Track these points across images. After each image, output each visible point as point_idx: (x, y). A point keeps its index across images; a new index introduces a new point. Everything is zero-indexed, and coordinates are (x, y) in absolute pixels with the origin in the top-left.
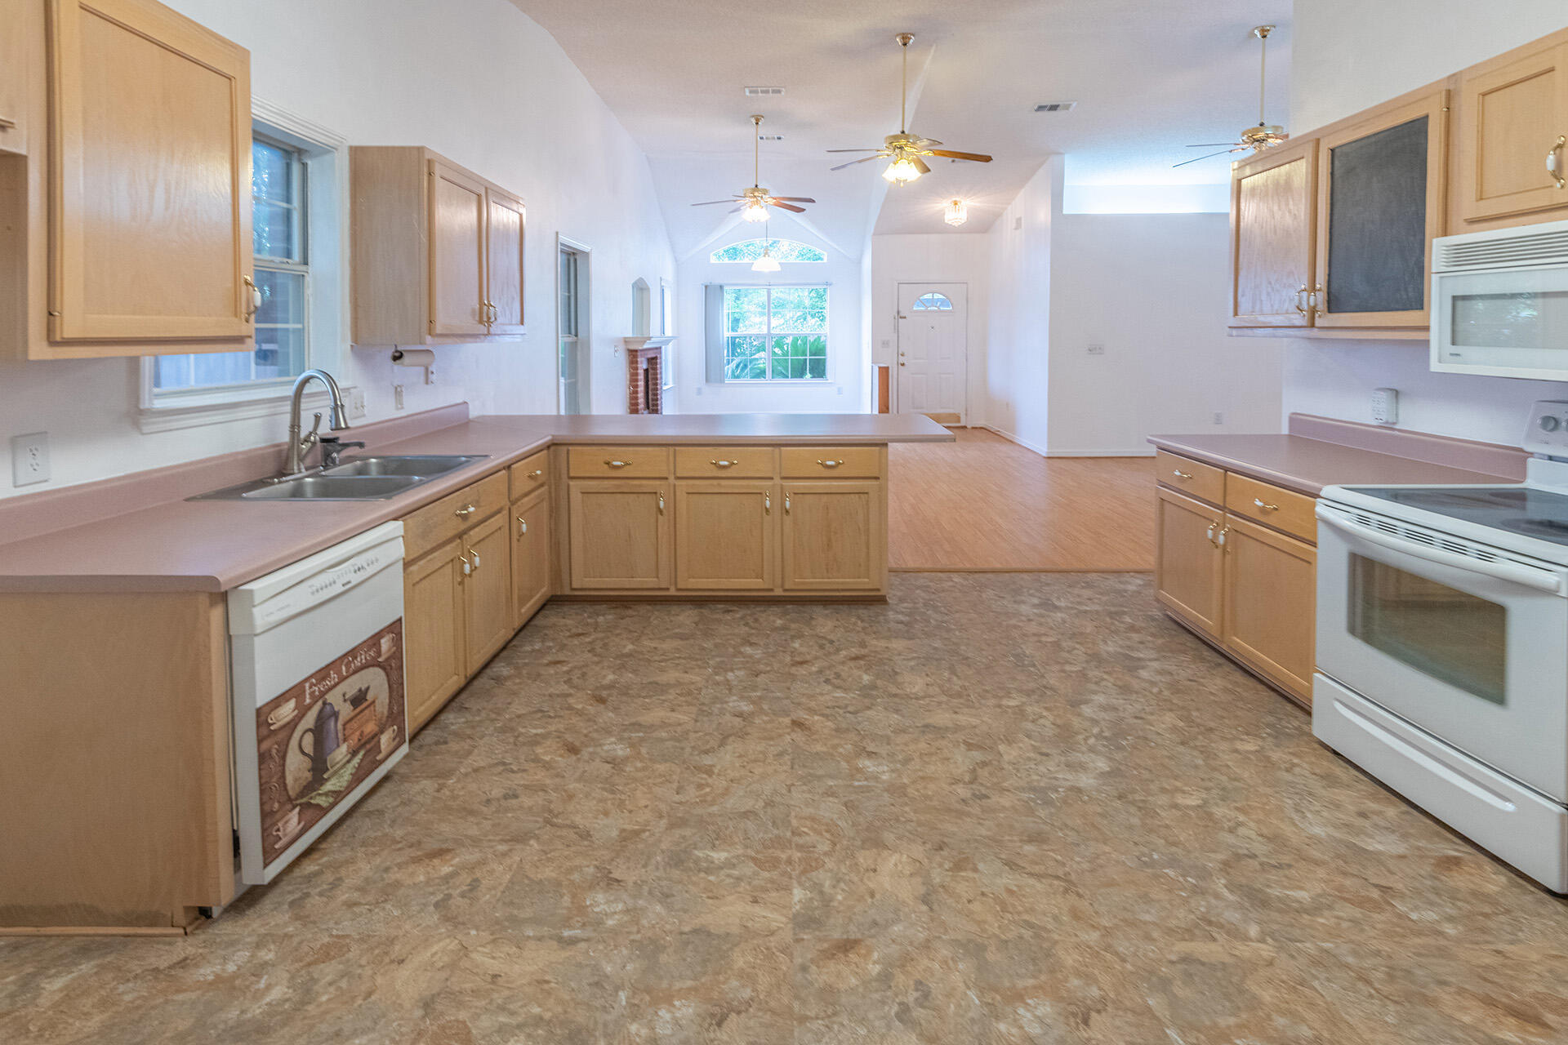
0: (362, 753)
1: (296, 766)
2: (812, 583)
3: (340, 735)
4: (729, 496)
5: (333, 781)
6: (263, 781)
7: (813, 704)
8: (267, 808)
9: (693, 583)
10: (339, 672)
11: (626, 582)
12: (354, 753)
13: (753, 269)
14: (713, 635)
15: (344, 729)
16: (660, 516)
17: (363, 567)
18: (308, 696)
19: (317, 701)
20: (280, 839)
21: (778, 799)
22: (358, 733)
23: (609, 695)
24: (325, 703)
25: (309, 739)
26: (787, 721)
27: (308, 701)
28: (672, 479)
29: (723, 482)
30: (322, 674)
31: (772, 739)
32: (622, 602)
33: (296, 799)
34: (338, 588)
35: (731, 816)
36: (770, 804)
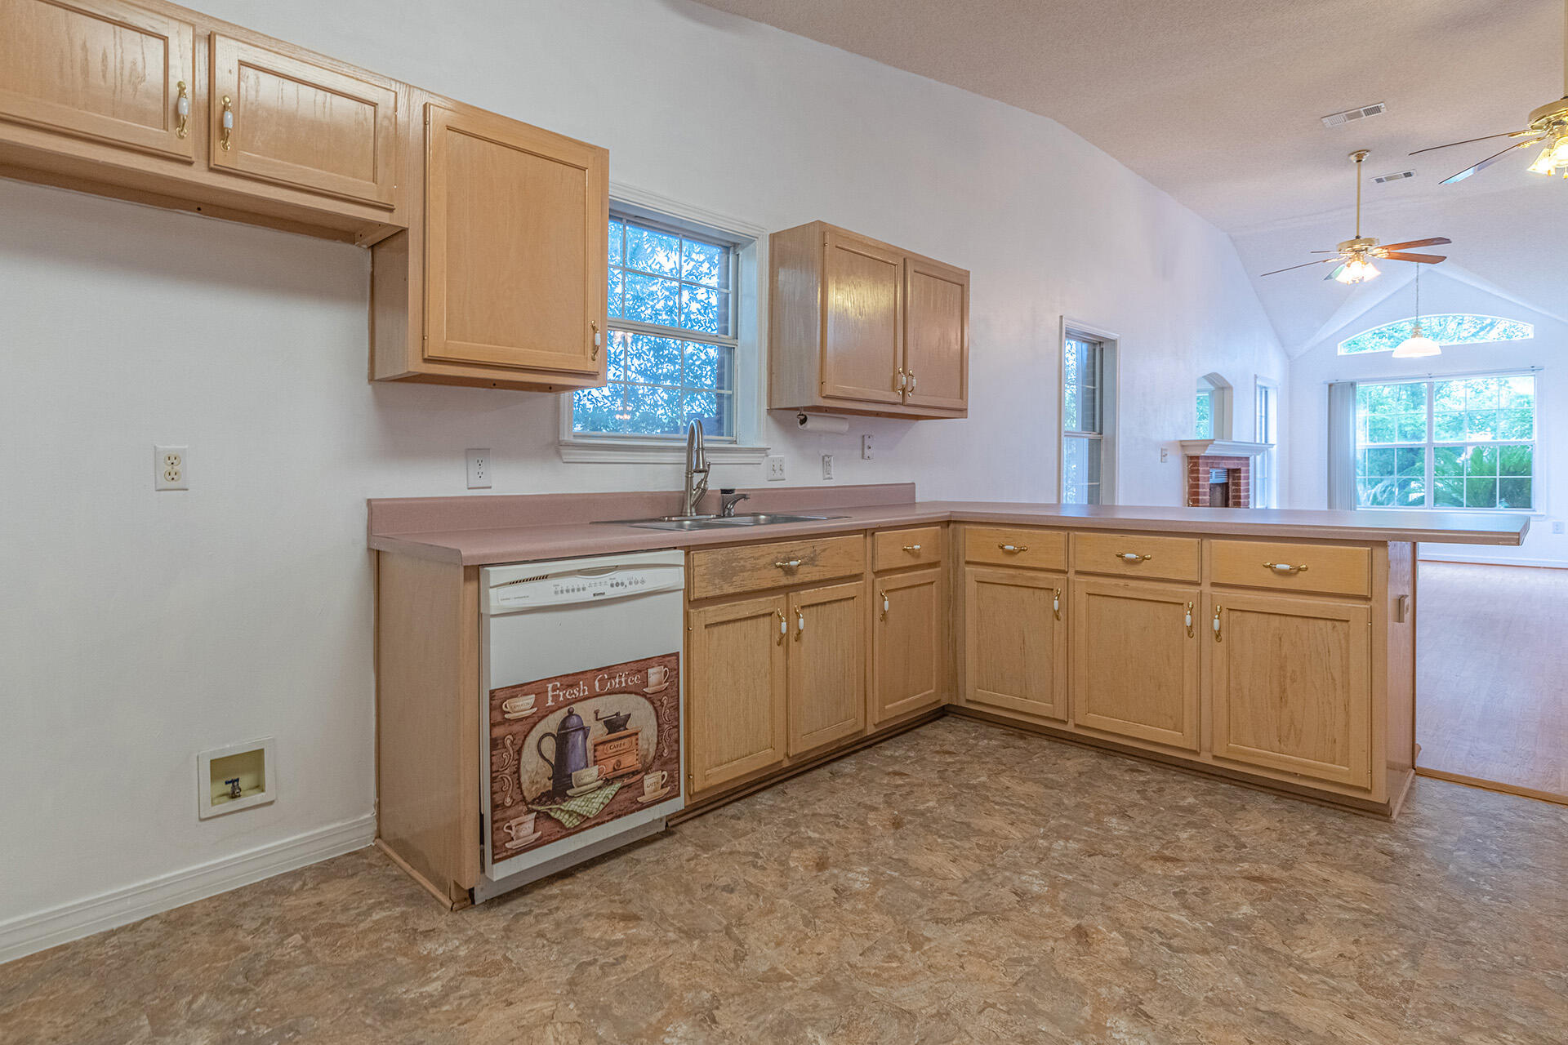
0: (618, 785)
1: (535, 769)
2: (1253, 754)
3: (590, 755)
4: (1141, 602)
5: (579, 801)
6: (494, 768)
7: (1127, 916)
8: (498, 798)
9: (1093, 720)
10: (591, 687)
11: (1017, 703)
12: (608, 782)
13: (1394, 356)
14: (1087, 792)
15: (595, 751)
16: (1056, 621)
17: (622, 584)
18: (550, 699)
19: (560, 708)
20: (512, 839)
21: (957, 1015)
22: (614, 761)
23: (910, 822)
24: (571, 713)
25: (549, 746)
26: (1071, 923)
27: (550, 703)
28: (1071, 575)
29: (1133, 584)
30: (570, 681)
31: (1027, 937)
32: (1019, 729)
33: (532, 803)
34: (588, 596)
35: (886, 1008)
36: (943, 1016)
